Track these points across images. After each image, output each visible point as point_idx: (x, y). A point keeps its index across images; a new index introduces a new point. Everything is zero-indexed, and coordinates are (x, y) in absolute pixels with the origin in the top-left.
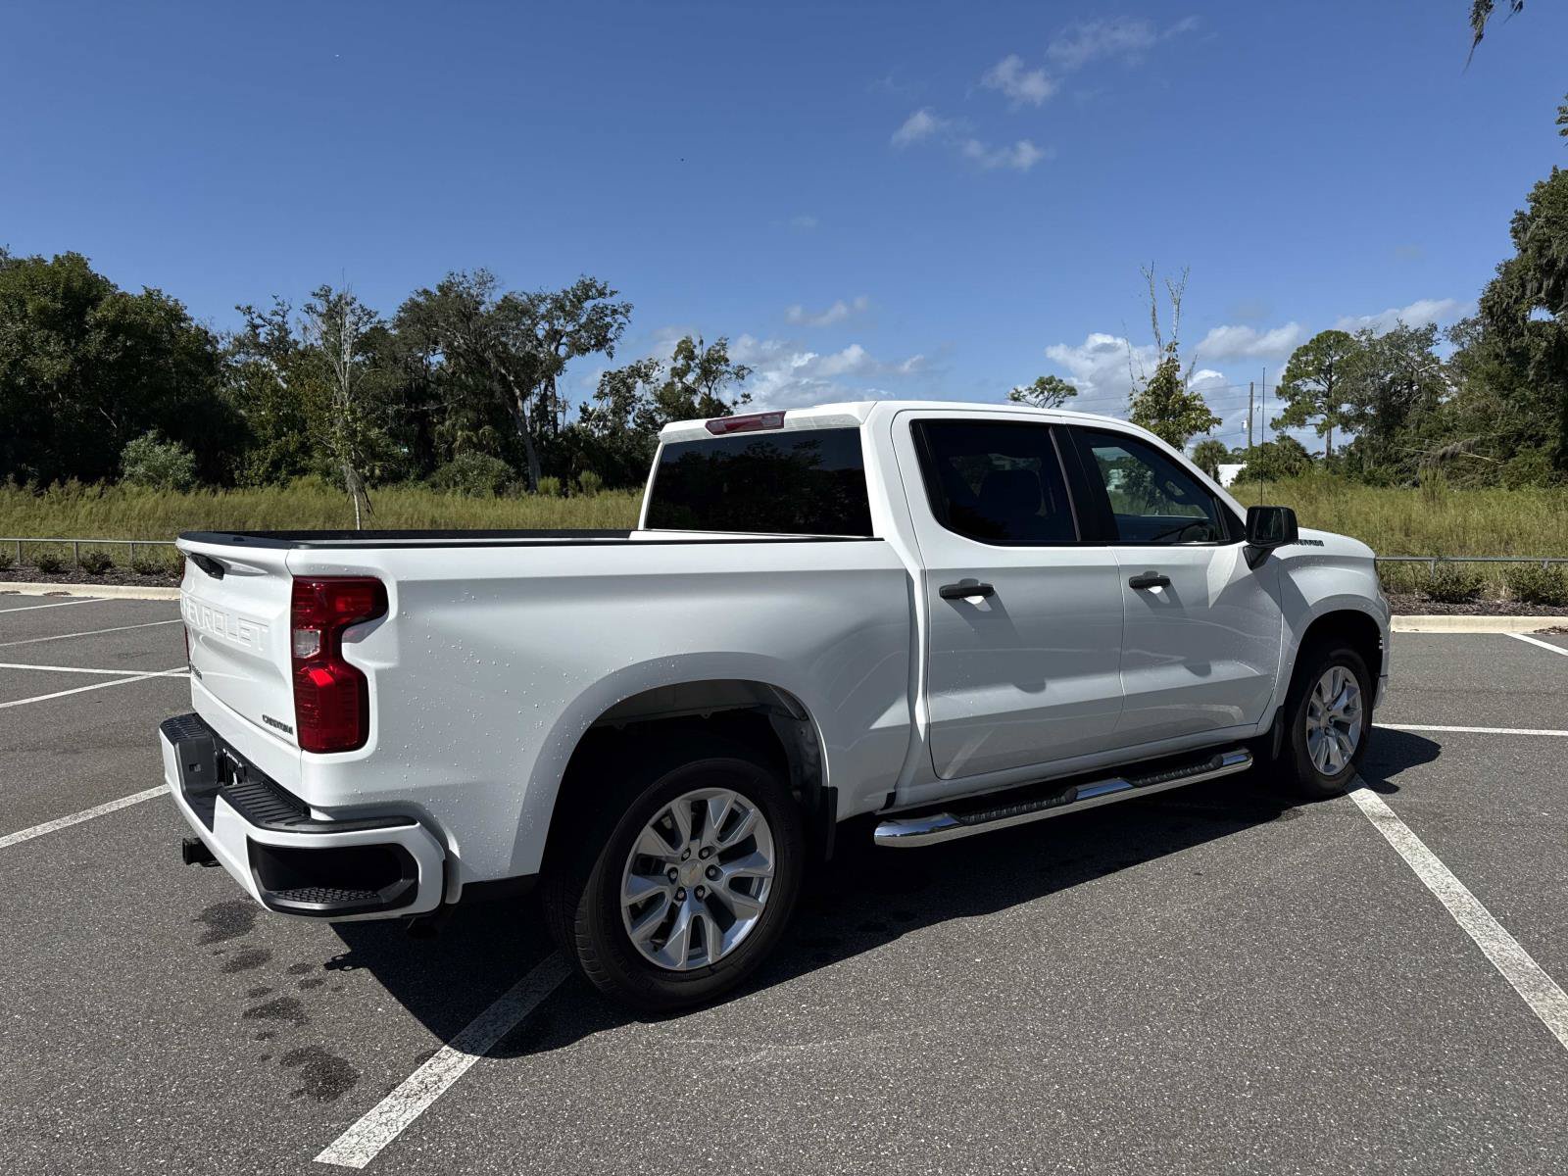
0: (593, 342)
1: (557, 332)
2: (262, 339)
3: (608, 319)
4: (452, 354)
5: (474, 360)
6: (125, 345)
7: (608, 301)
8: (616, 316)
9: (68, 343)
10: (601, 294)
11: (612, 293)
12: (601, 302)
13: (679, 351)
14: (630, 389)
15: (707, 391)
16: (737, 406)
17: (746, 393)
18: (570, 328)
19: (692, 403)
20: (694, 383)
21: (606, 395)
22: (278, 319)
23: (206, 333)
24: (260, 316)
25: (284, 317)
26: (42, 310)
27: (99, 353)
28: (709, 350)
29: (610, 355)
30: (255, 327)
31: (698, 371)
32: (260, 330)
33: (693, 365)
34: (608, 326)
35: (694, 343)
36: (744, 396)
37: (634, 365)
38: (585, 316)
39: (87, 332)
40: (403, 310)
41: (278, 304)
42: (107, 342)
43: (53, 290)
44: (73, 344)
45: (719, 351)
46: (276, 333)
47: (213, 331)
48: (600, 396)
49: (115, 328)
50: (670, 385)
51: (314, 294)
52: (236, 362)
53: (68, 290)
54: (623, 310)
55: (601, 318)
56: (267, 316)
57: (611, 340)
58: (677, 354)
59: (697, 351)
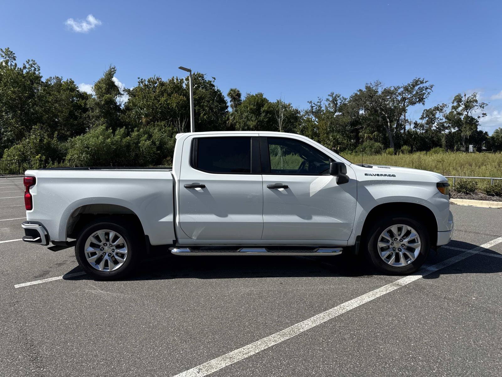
0: (417, 100)
1: (405, 98)
2: (314, 111)
3: (424, 91)
4: (366, 109)
5: (373, 111)
6: (269, 116)
7: (424, 85)
8: (427, 90)
9: (256, 117)
10: (422, 83)
11: (426, 82)
12: (421, 86)
13: (455, 99)
14: (434, 115)
15: (466, 113)
16: (480, 118)
17: (484, 113)
18: (409, 96)
19: (461, 118)
20: (461, 111)
21: (424, 118)
22: (319, 104)
23: (297, 110)
24: (314, 104)
25: (320, 103)
26: (251, 109)
27: (263, 119)
28: (468, 98)
29: (424, 104)
30: (312, 107)
31: (463, 106)
32: (314, 108)
33: (461, 104)
34: (424, 94)
35: (462, 96)
36: (483, 114)
37: (436, 106)
38: (415, 91)
39: (261, 114)
40: (351, 98)
41: (319, 99)
42: (266, 115)
43: (254, 103)
44: (258, 117)
45: (473, 98)
46: (318, 108)
47: (299, 110)
48: (422, 118)
49: (267, 112)
50: (451, 113)
51: (329, 95)
52: (305, 118)
53: (257, 103)
54: (430, 87)
55: (421, 91)
56: (316, 103)
57: (424, 99)
58: (454, 101)
59: (463, 99)
